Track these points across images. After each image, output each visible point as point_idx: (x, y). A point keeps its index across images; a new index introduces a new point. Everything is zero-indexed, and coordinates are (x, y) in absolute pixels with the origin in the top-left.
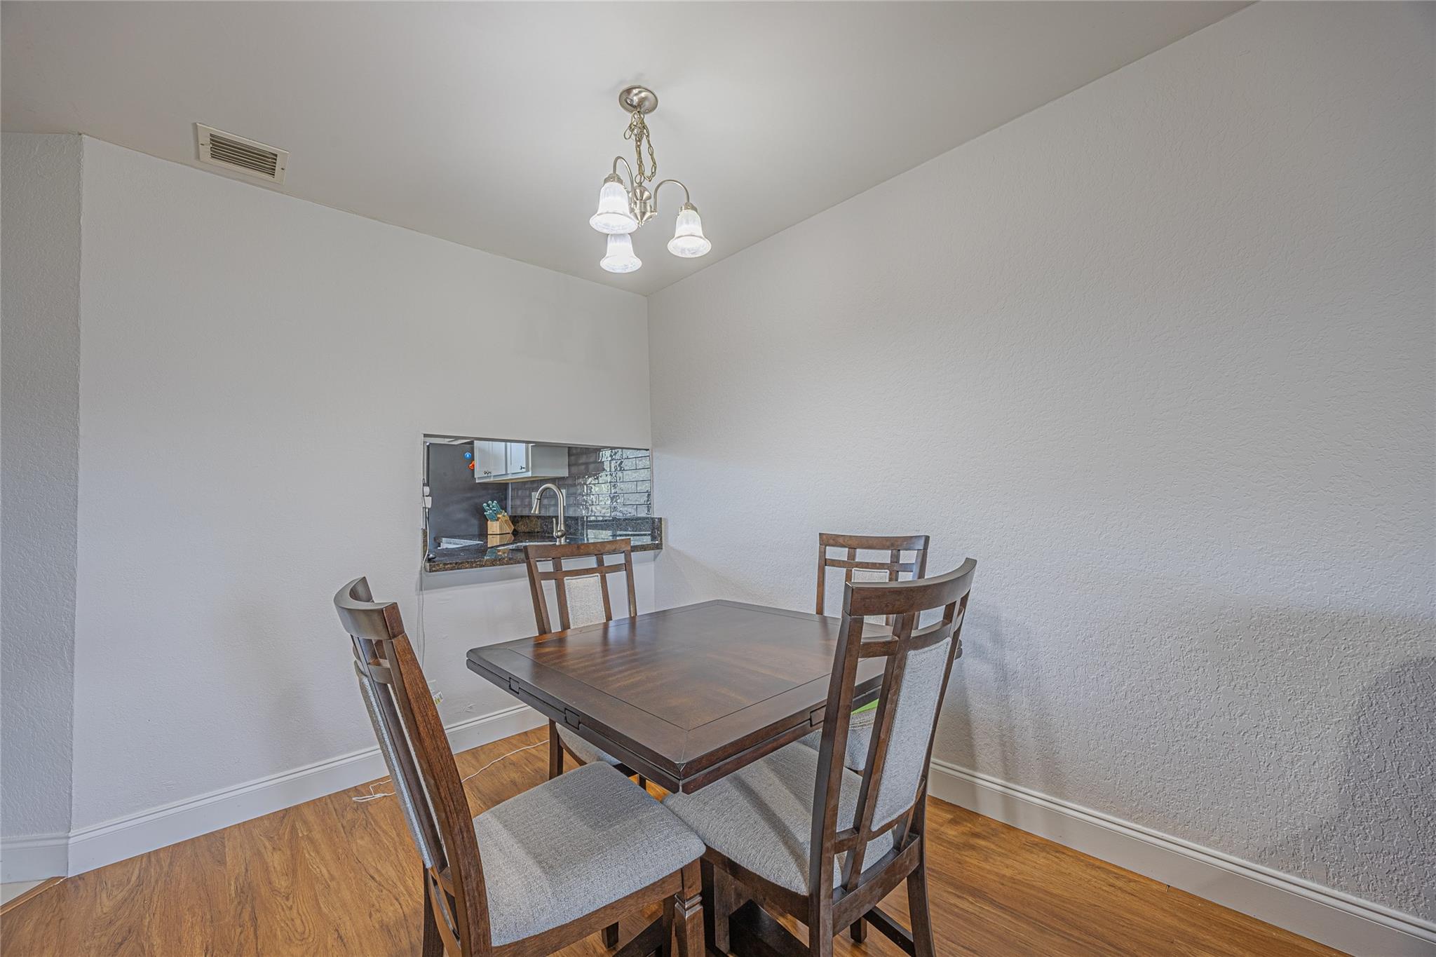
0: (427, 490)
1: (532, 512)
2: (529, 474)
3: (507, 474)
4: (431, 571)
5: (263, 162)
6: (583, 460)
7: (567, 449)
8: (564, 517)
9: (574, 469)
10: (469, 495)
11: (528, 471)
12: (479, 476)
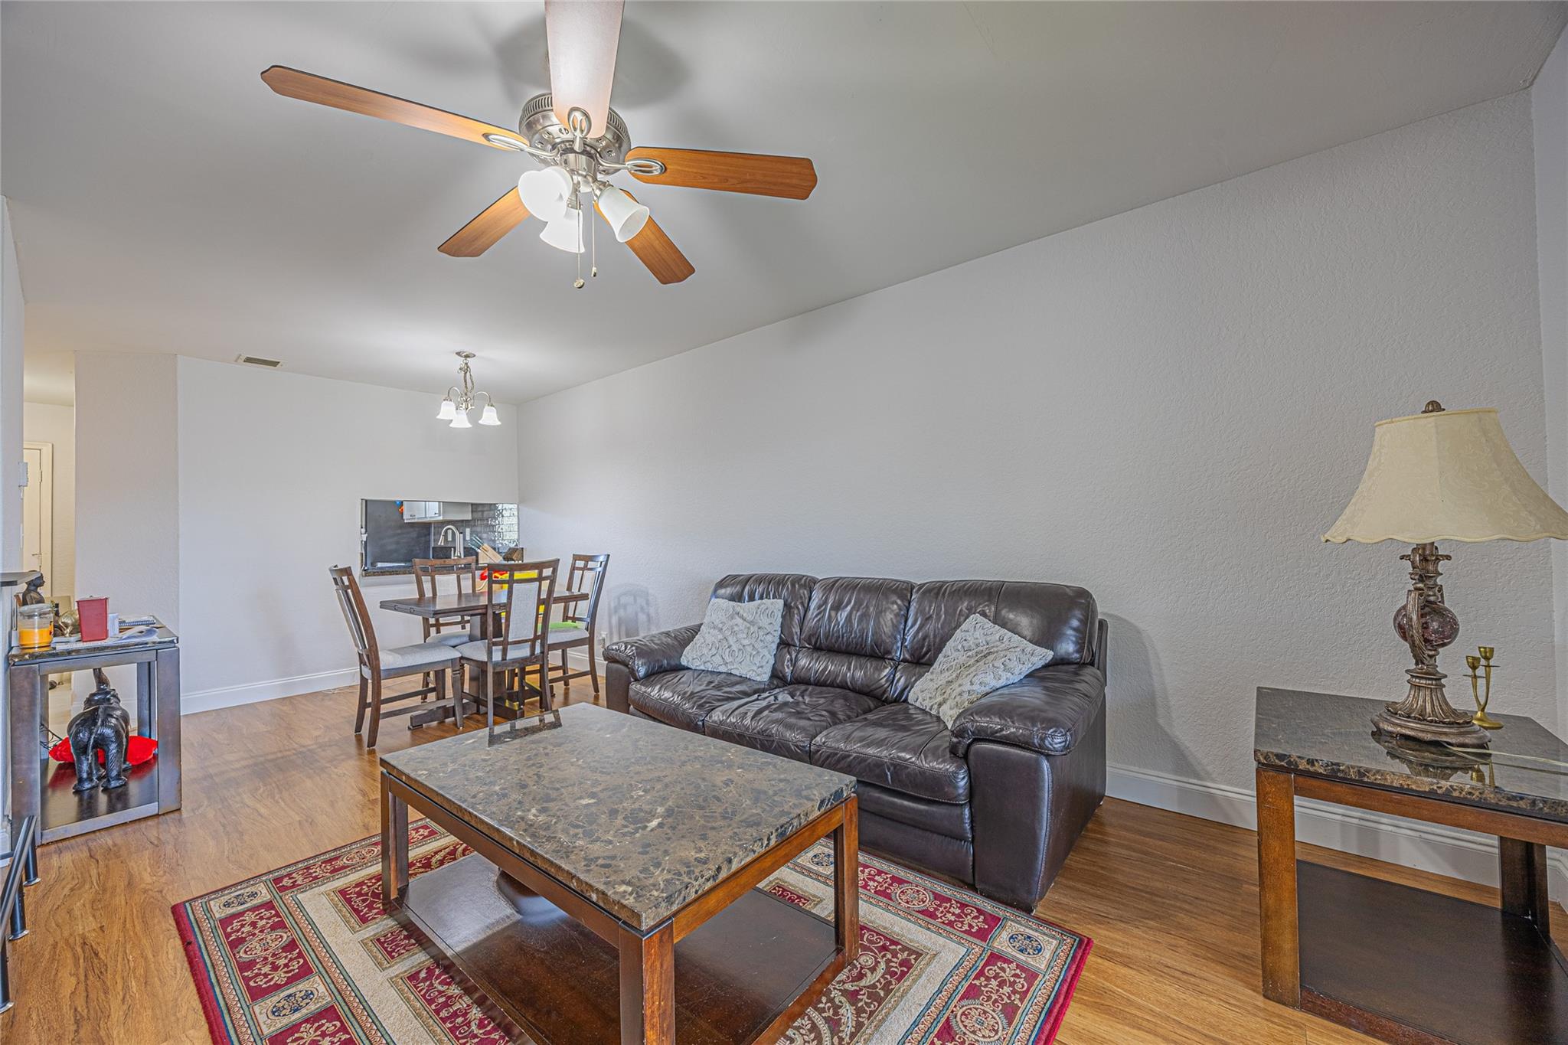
0: (363, 530)
1: (439, 544)
2: (441, 518)
3: (426, 517)
4: (366, 576)
5: (275, 364)
6: (480, 509)
7: (470, 506)
8: (465, 548)
9: (476, 515)
10: (399, 531)
11: (440, 515)
12: (407, 518)
